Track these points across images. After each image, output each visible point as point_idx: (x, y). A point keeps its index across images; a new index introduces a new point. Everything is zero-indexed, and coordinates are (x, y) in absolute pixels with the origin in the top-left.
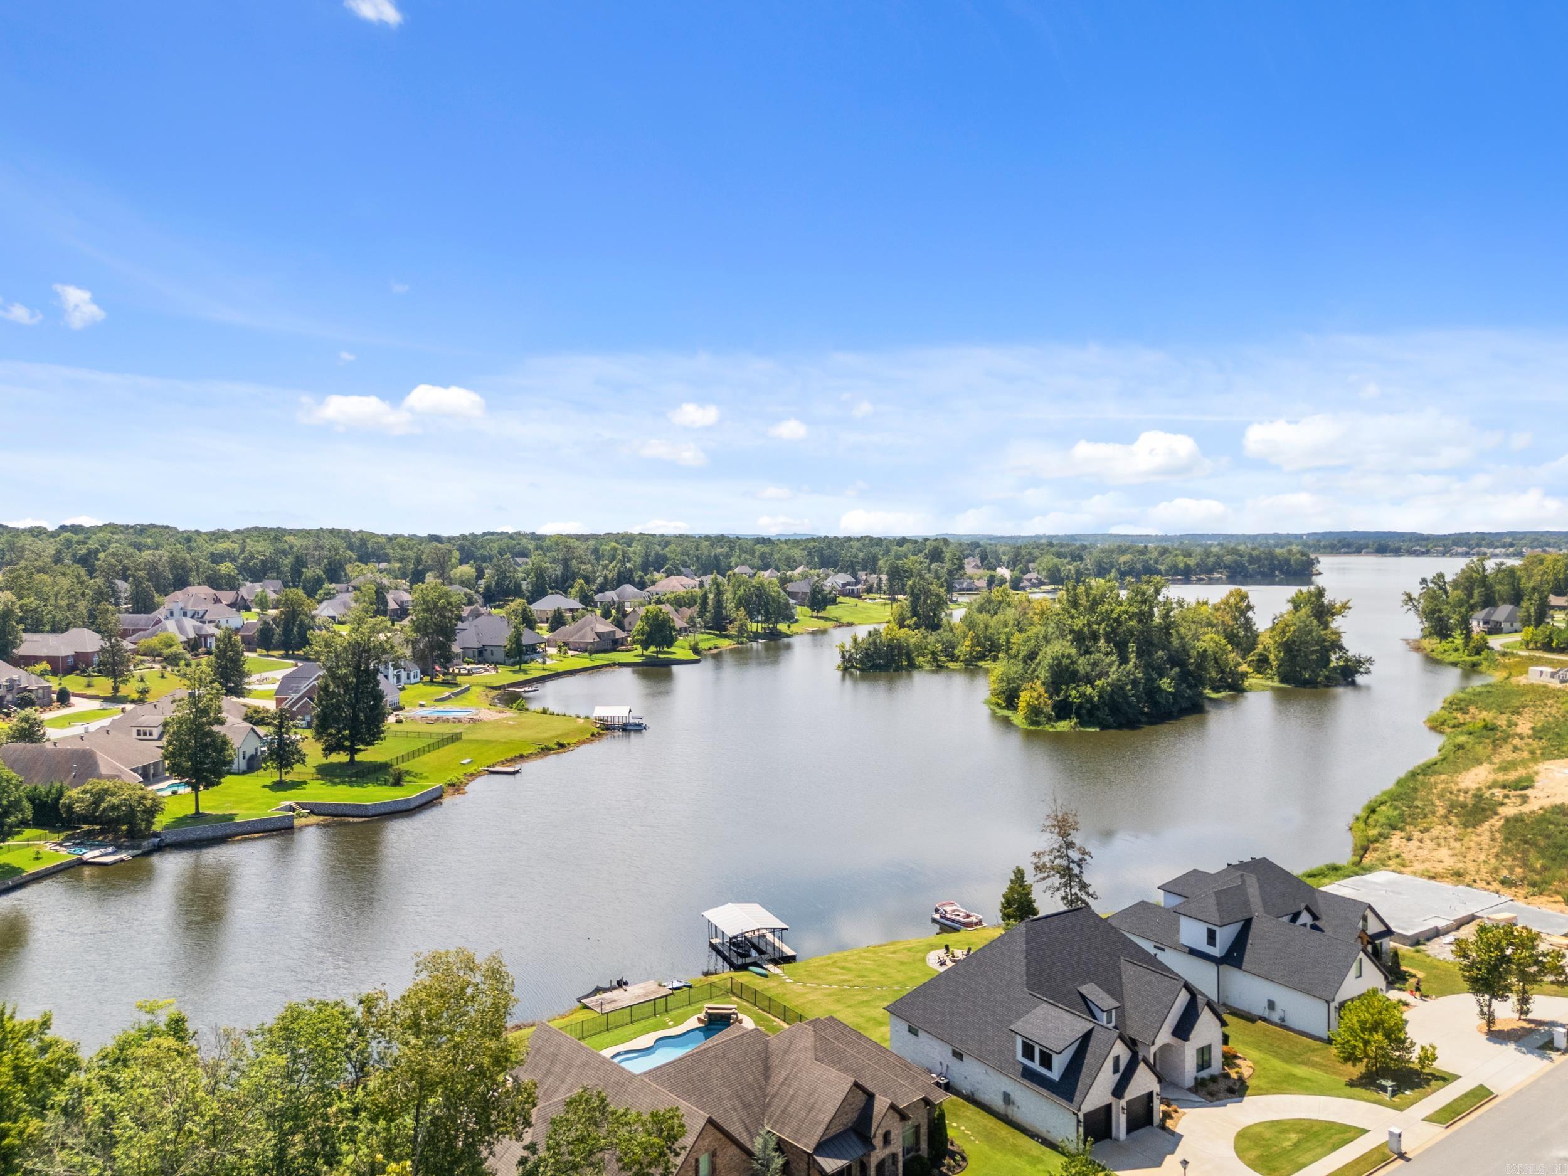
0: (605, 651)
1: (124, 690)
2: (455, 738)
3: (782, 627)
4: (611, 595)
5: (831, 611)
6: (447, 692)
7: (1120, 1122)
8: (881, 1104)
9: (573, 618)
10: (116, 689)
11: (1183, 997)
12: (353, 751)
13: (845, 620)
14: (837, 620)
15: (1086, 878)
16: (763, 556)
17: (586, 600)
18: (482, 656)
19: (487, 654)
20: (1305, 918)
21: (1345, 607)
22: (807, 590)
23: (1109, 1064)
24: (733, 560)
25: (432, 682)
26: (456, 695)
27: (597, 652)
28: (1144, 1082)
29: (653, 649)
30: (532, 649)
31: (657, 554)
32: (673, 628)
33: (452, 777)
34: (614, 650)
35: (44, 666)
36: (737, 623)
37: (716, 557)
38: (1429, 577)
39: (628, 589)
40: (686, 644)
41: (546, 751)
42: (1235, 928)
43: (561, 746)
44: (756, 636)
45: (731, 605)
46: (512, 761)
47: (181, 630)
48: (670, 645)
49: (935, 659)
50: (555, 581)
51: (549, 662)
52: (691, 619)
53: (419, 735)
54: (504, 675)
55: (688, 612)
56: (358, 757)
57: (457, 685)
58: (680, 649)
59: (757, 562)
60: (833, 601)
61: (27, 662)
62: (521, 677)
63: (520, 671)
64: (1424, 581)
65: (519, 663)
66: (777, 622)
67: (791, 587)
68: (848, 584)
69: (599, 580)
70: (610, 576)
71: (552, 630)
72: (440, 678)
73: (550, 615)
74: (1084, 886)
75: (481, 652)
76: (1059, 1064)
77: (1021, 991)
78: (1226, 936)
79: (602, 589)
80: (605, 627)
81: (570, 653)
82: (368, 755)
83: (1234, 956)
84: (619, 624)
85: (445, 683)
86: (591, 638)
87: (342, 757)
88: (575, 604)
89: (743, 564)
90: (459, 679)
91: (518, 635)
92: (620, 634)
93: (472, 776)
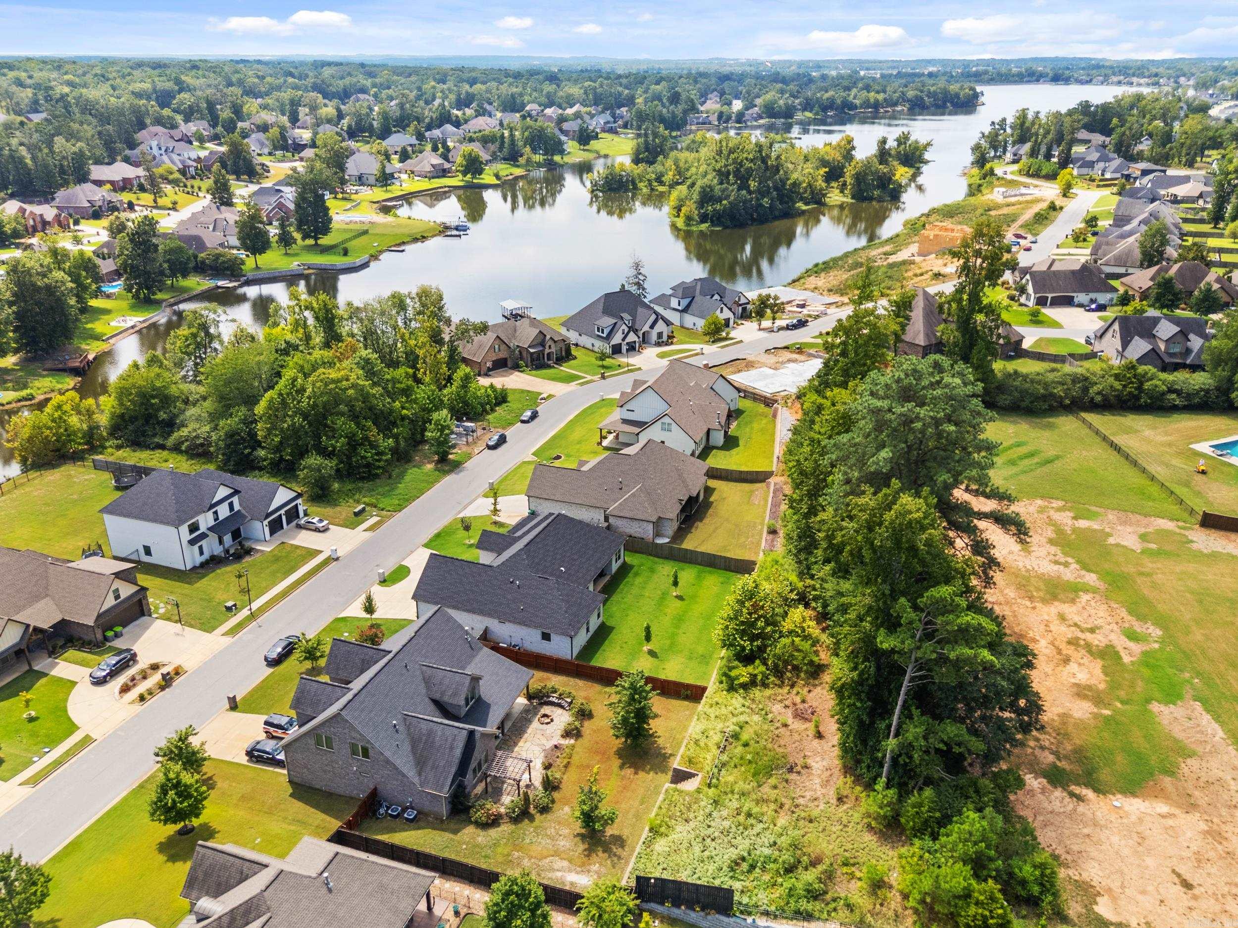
0: (438, 177)
1: (161, 202)
2: (365, 232)
3: (557, 158)
4: (437, 133)
5: (594, 145)
6: (349, 205)
7: (624, 348)
8: (548, 337)
9: (414, 152)
10: (155, 201)
11: (653, 317)
12: (316, 239)
13: (602, 153)
14: (597, 152)
15: (645, 286)
16: (548, 95)
17: (420, 137)
18: (361, 180)
19: (364, 179)
20: (716, 297)
21: (929, 144)
22: (577, 128)
23: (620, 331)
24: (526, 98)
25: (335, 198)
26: (354, 207)
27: (433, 178)
28: (632, 337)
29: (469, 176)
30: (392, 176)
31: (467, 92)
32: (481, 163)
33: (373, 252)
34: (444, 176)
35: (108, 186)
36: (525, 157)
37: (512, 95)
38: (997, 121)
39: (449, 127)
40: (491, 173)
41: (416, 240)
42: (688, 300)
43: (424, 237)
44: (539, 165)
45: (521, 143)
46: (399, 245)
47: (173, 162)
48: (480, 173)
49: (650, 185)
50: (396, 121)
51: (404, 185)
52: (494, 153)
53: (345, 231)
54: (379, 194)
55: (492, 147)
56: (319, 242)
57: (353, 201)
58: (487, 178)
59: (543, 100)
60: (596, 137)
61: (99, 183)
62: (390, 195)
63: (387, 191)
64: (993, 123)
65: (386, 185)
66: (552, 155)
67: (566, 126)
68: (608, 122)
69: (427, 121)
70: (434, 116)
71: (402, 161)
72: (340, 196)
73: (399, 149)
74: (644, 289)
75: (360, 178)
76: (606, 332)
77: (600, 314)
78: (685, 302)
79: (429, 128)
80: (437, 160)
81: (417, 178)
82: (325, 241)
83: (685, 310)
84: (445, 157)
85: (344, 199)
86: (428, 168)
87: (311, 242)
88: (414, 140)
89: (533, 102)
90: (353, 197)
91: (384, 167)
92: (447, 166)
93: (381, 252)
